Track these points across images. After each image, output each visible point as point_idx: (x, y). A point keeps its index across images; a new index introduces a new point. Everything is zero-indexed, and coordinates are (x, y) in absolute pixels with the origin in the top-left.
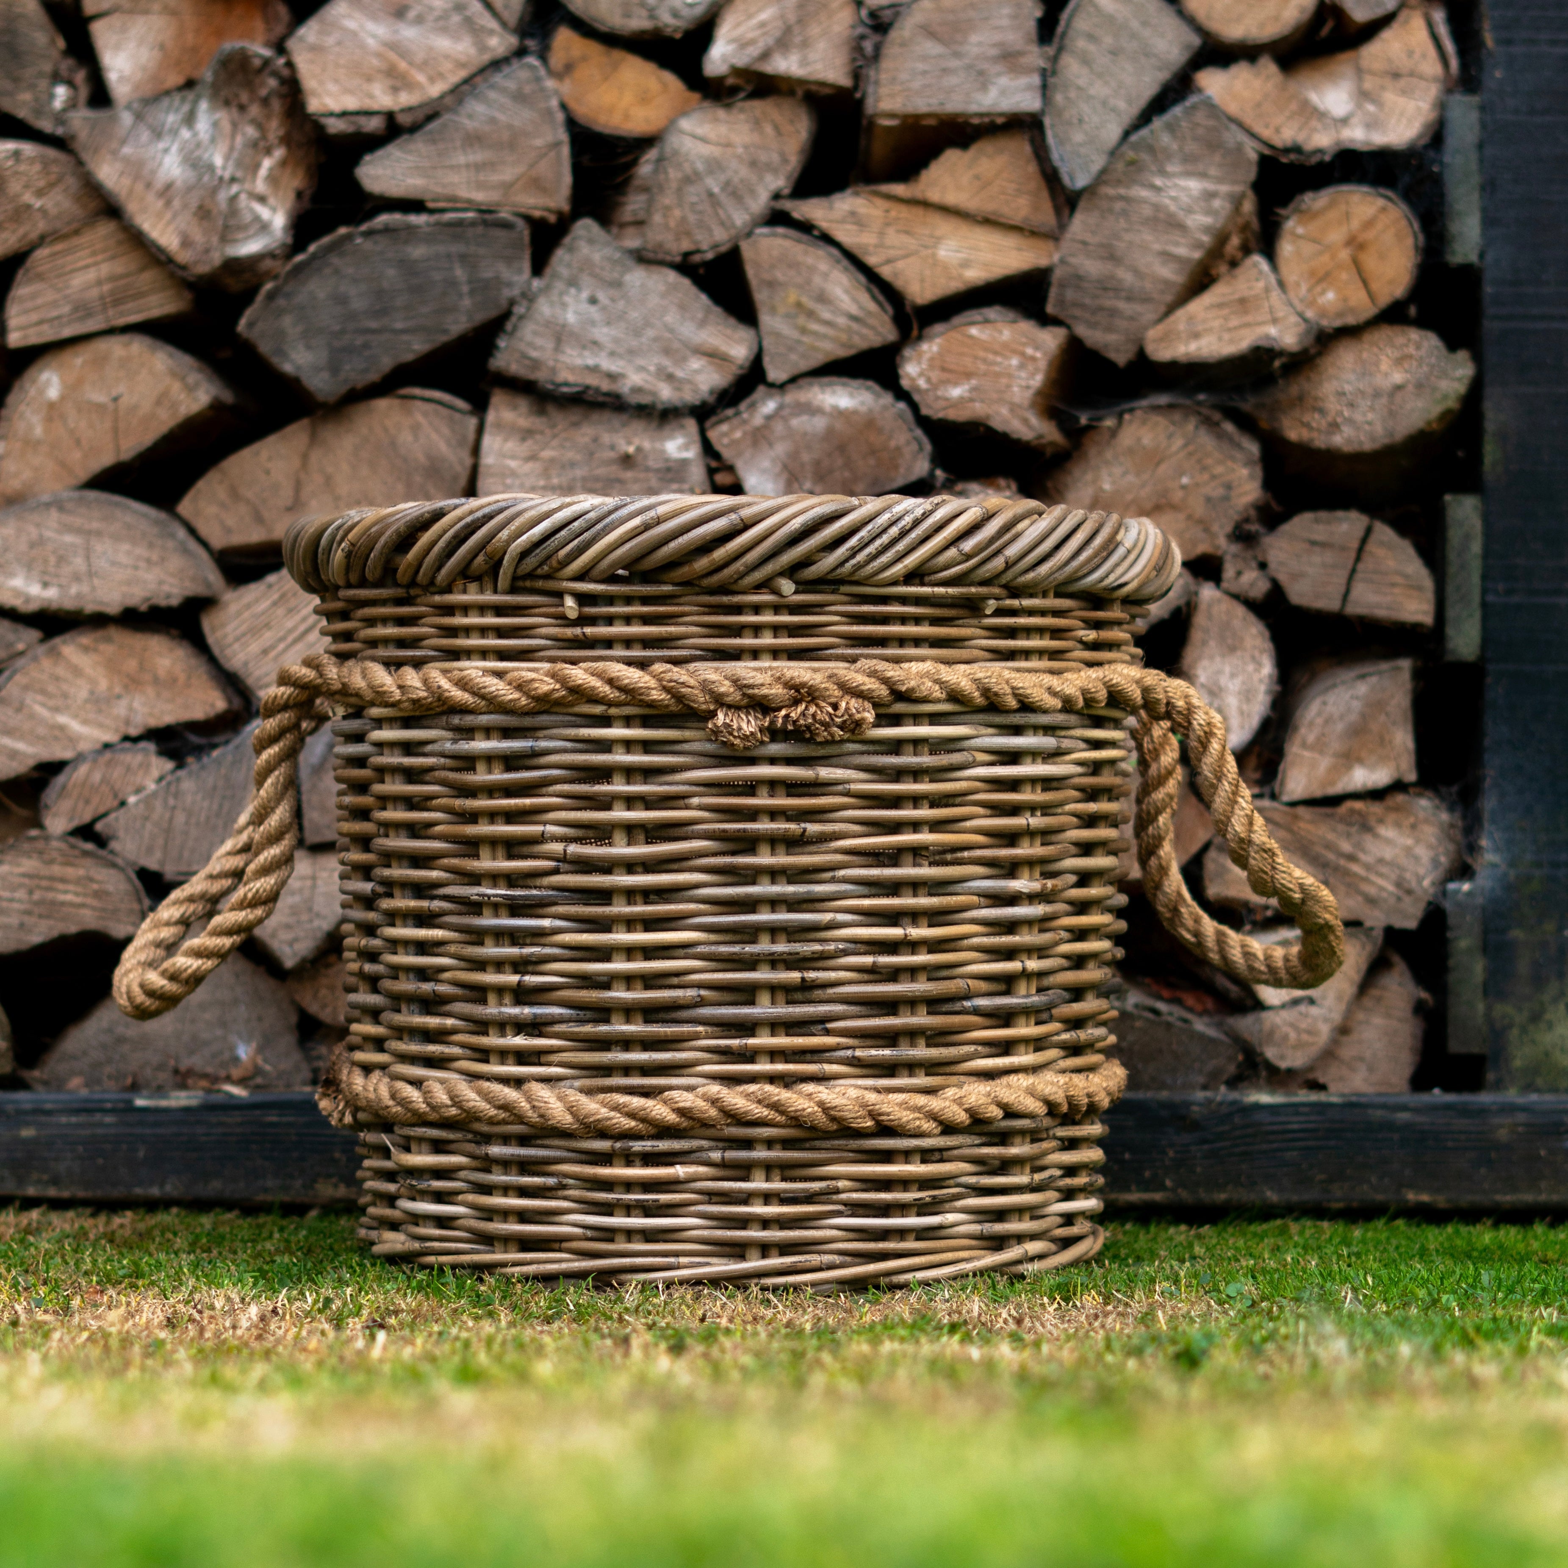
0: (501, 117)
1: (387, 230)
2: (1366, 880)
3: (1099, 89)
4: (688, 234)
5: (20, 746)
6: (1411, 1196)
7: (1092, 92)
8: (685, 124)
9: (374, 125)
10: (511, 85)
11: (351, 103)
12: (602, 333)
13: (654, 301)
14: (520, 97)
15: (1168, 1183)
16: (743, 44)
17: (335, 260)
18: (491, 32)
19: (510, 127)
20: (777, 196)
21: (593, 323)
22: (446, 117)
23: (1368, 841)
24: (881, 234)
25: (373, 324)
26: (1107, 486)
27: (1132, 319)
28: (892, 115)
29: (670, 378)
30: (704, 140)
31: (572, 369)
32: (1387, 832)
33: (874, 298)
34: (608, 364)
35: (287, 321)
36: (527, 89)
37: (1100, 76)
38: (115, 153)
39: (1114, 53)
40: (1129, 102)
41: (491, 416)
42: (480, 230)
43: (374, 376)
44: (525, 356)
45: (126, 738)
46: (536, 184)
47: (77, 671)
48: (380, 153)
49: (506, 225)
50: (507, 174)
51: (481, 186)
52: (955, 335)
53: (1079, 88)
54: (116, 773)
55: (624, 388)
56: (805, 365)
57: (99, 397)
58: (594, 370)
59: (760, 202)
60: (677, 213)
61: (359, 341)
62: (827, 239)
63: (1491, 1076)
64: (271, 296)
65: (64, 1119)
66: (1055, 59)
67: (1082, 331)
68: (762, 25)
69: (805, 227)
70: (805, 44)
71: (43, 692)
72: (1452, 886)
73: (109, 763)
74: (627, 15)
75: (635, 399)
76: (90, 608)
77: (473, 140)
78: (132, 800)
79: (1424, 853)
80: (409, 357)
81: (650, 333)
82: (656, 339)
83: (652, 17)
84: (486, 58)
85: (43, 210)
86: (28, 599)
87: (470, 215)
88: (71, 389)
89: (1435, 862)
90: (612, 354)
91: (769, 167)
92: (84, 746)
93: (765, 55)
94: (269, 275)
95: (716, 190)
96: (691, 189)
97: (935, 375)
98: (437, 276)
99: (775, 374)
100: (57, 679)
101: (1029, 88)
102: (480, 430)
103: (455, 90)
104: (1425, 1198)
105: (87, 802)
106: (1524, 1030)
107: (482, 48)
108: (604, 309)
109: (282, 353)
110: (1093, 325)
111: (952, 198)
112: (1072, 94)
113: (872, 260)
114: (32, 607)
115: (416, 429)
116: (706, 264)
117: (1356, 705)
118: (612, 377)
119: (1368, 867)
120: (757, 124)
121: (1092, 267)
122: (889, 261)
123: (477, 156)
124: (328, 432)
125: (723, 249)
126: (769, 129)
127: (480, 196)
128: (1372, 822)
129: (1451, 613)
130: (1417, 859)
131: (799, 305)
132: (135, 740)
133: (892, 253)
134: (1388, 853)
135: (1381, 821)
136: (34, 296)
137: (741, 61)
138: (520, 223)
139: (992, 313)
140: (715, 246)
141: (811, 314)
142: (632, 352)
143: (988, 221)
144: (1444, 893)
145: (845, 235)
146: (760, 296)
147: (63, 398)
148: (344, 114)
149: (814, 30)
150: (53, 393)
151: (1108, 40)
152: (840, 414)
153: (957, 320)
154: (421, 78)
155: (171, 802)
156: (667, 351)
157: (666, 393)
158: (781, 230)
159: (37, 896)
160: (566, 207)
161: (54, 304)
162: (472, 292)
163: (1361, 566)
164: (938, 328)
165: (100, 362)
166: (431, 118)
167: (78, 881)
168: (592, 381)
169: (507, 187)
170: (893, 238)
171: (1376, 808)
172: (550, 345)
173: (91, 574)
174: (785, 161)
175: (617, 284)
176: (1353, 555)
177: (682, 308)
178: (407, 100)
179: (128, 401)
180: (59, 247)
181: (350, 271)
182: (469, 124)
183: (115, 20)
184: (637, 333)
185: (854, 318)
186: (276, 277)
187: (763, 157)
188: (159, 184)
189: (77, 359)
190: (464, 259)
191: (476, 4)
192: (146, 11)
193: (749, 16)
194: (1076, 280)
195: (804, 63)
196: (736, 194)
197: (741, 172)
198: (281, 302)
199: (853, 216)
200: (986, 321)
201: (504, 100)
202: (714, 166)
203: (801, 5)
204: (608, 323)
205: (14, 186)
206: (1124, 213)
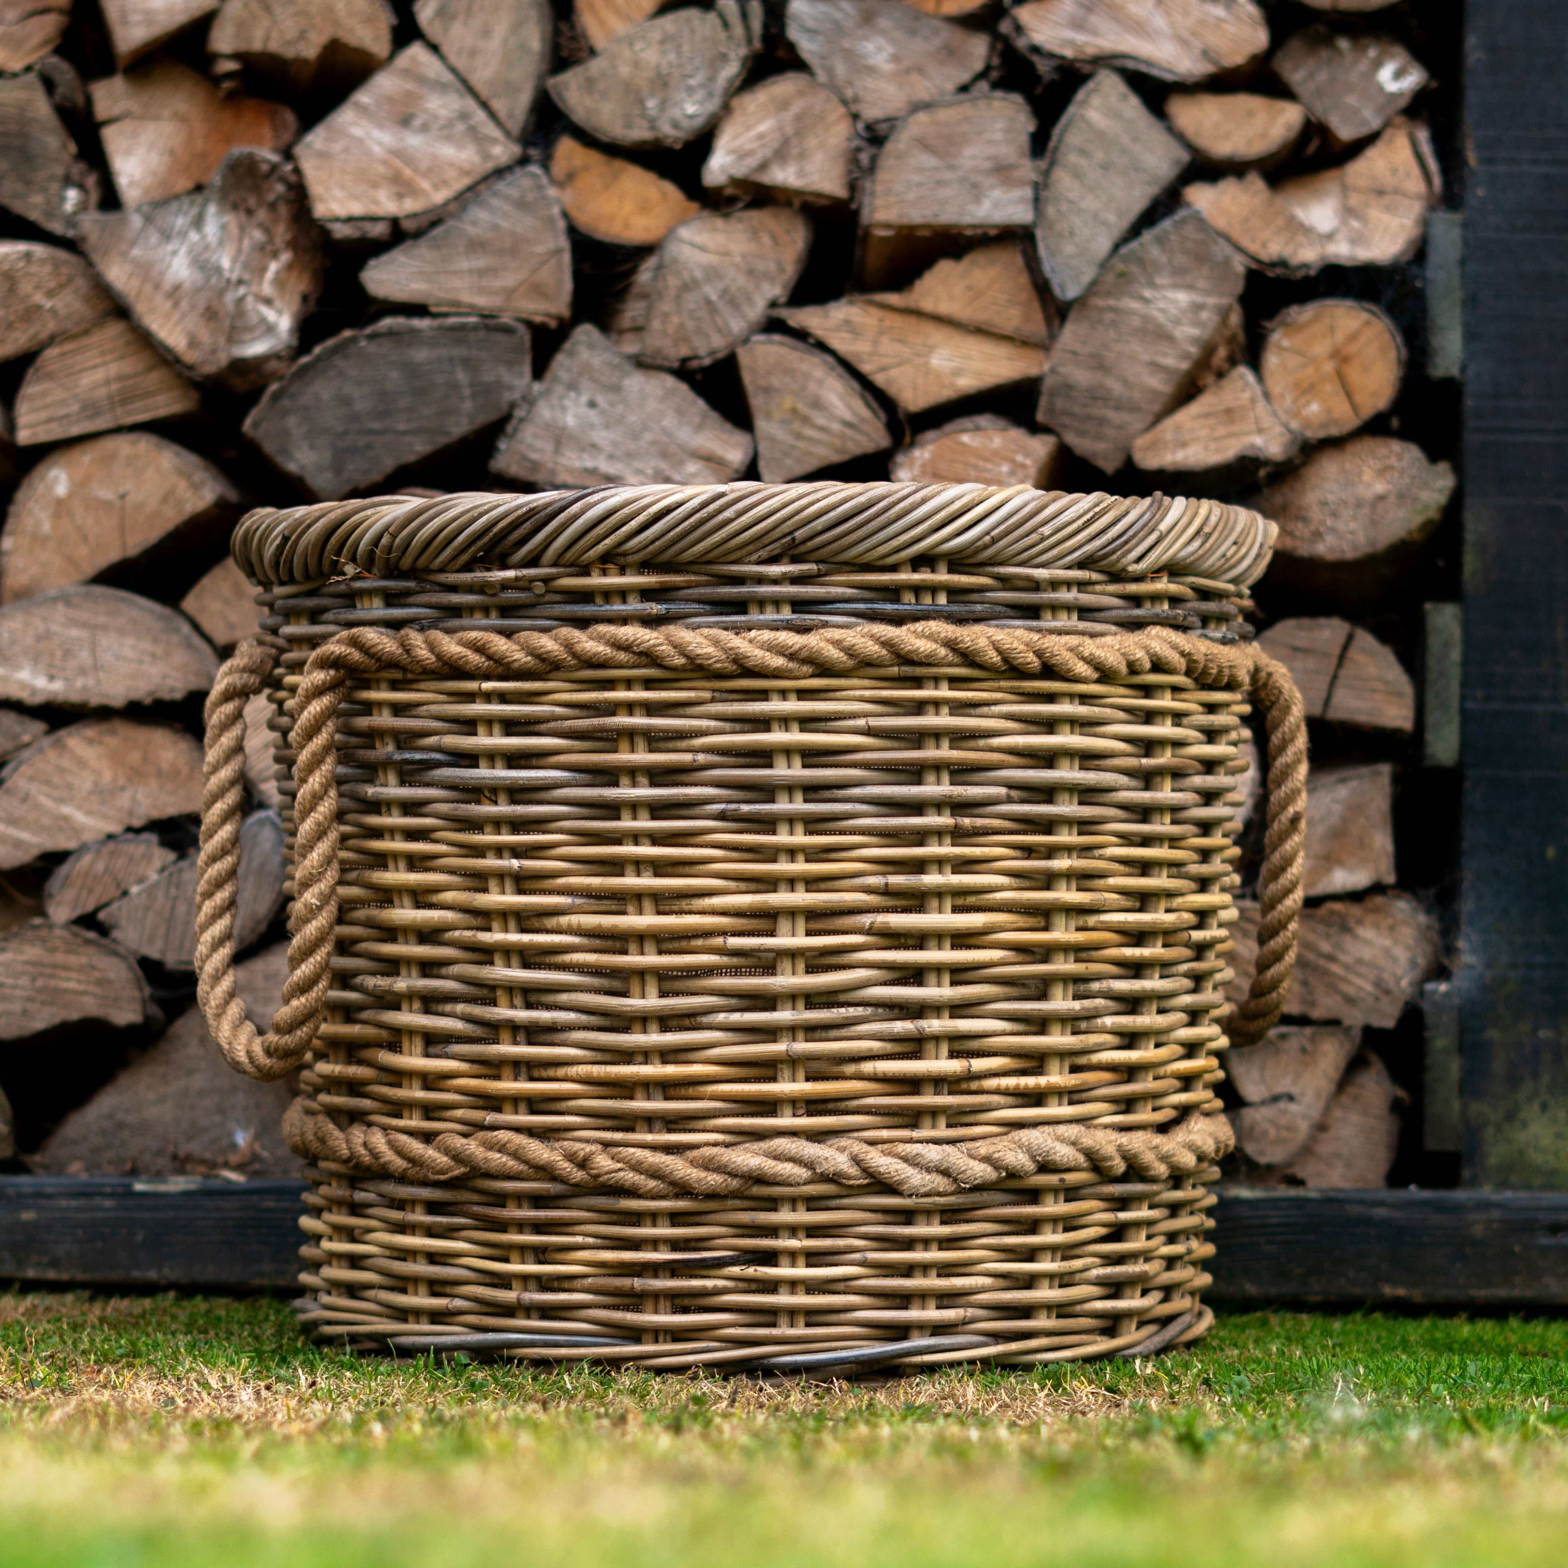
0: (504, 224)
1: (391, 333)
2: (1345, 980)
3: (1090, 203)
4: (686, 340)
5: (25, 836)
6: (1388, 1291)
7: (1084, 205)
8: (685, 232)
9: (379, 230)
10: (514, 193)
11: (357, 208)
12: (601, 437)
13: (652, 405)
14: (522, 205)
16: (742, 155)
17: (339, 362)
18: (495, 141)
19: (512, 234)
20: (773, 304)
21: (592, 426)
22: (450, 223)
23: (1347, 940)
24: (875, 342)
25: (376, 425)
27: (1120, 427)
28: (887, 226)
30: (702, 248)
31: (572, 471)
32: (1366, 932)
33: (868, 405)
34: (606, 467)
35: (292, 422)
36: (530, 197)
37: (1091, 189)
38: (124, 255)
39: (1106, 167)
40: (1119, 215)
42: (482, 334)
43: (377, 477)
44: (525, 458)
45: (130, 829)
46: (538, 290)
47: (82, 763)
48: (385, 258)
49: (507, 330)
50: (509, 280)
51: (482, 291)
52: (947, 442)
53: (1070, 202)
54: (120, 863)
56: (799, 470)
57: (106, 494)
58: (592, 471)
59: (757, 310)
60: (675, 319)
61: (362, 441)
62: (822, 347)
63: (1466, 1173)
64: (277, 397)
65: (64, 1203)
66: (1047, 173)
67: (1071, 439)
68: (761, 136)
69: (801, 335)
70: (803, 156)
71: (48, 783)
72: (1430, 987)
73: (112, 854)
74: (628, 125)
76: (95, 700)
77: (476, 246)
78: (135, 890)
79: (1402, 954)
80: (411, 458)
81: (648, 436)
82: (653, 443)
83: (653, 128)
84: (490, 166)
85: (53, 311)
86: (34, 691)
87: (472, 320)
88: (79, 487)
89: (1413, 963)
90: (611, 457)
91: (767, 276)
92: (87, 837)
93: (763, 166)
94: (275, 376)
95: (714, 298)
96: (690, 296)
98: (439, 379)
100: (62, 770)
101: (1021, 200)
103: (460, 197)
104: (1401, 1292)
105: (90, 891)
106: (1499, 1128)
107: (486, 156)
108: (603, 412)
109: (286, 452)
110: (1082, 433)
111: (945, 308)
112: (1064, 207)
113: (866, 368)
114: (38, 699)
116: (704, 370)
117: (1337, 808)
119: (1347, 967)
120: (755, 234)
121: (1081, 376)
122: (883, 369)
123: (480, 262)
125: (721, 355)
126: (766, 240)
127: (482, 301)
128: (1352, 923)
129: (1431, 719)
130: (1395, 960)
131: (794, 411)
132: (137, 831)
133: (885, 361)
134: (1367, 954)
135: (1360, 922)
136: (44, 394)
137: (740, 171)
138: (522, 329)
139: (983, 420)
140: (712, 353)
141: (806, 420)
142: (630, 456)
143: (980, 331)
144: (1422, 993)
145: (840, 343)
146: (756, 402)
147: (71, 495)
148: (350, 220)
149: (812, 142)
150: (61, 489)
151: (1099, 155)
153: (949, 427)
154: (425, 185)
155: (173, 891)
156: (664, 455)
158: (777, 337)
159: (40, 983)
160: (566, 313)
161: (63, 402)
162: (474, 395)
163: (1343, 673)
164: (930, 435)
165: (108, 460)
166: (435, 224)
167: (80, 969)
169: (509, 293)
170: (887, 346)
171: (1354, 910)
172: (549, 447)
173: (96, 667)
174: (781, 270)
175: (616, 389)
176: (1334, 661)
177: (680, 412)
178: (410, 205)
179: (131, 499)
180: (68, 347)
181: (354, 373)
182: (473, 231)
183: (125, 126)
184: (635, 436)
185: (848, 424)
186: (281, 378)
187: (760, 266)
188: (167, 285)
189: (86, 457)
190: (466, 362)
191: (480, 115)
192: (156, 118)
193: (748, 128)
194: (1068, 388)
195: (801, 173)
196: (733, 302)
197: (738, 281)
198: (286, 402)
199: (848, 325)
200: (978, 429)
201: (507, 207)
202: (712, 274)
203: (799, 118)
204: (607, 427)
205: (25, 287)
206: (1114, 324)
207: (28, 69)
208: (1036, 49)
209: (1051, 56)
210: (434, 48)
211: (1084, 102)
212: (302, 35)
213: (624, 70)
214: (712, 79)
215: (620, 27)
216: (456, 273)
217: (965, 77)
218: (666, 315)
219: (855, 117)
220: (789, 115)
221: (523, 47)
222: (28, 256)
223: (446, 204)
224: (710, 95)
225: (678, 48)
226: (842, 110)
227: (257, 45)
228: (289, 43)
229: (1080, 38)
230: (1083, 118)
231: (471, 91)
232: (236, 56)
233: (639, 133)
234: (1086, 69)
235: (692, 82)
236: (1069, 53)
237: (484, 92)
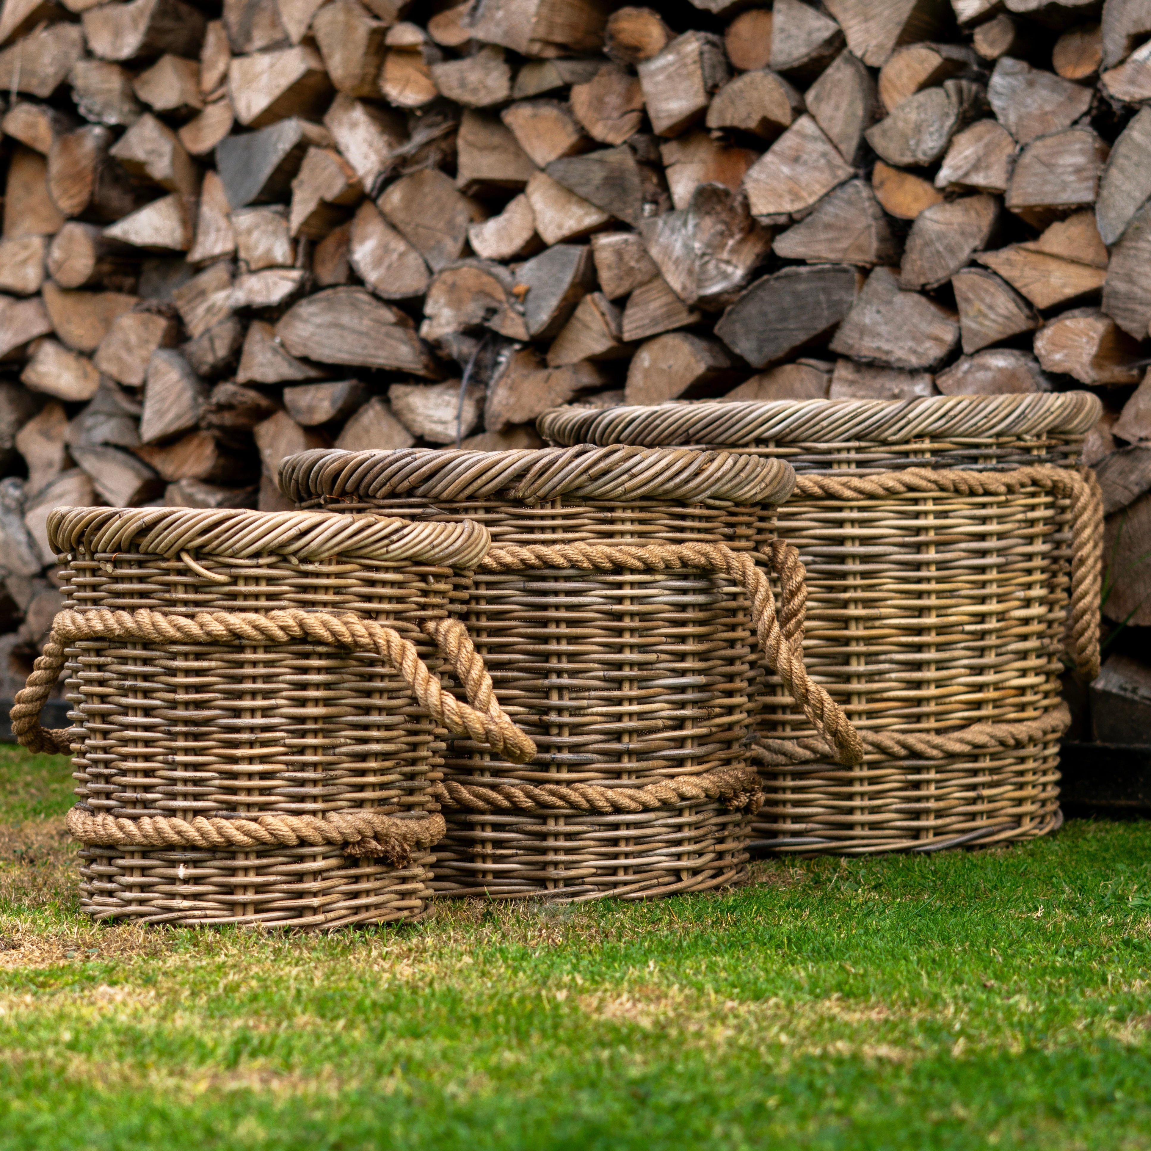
0: (842, 214)
1: (787, 276)
3: (1127, 187)
4: (924, 274)
7: (1124, 188)
8: (928, 214)
9: (782, 220)
10: (845, 196)
11: (772, 209)
12: (883, 329)
13: (907, 311)
14: (850, 202)
15: (1140, 796)
16: (956, 168)
17: (761, 293)
18: (839, 167)
19: (845, 219)
20: (975, 251)
21: (878, 324)
22: (815, 215)
24: (1022, 271)
25: (779, 326)
26: (1142, 406)
27: (1143, 314)
28: (1018, 207)
29: (915, 352)
30: (937, 222)
31: (869, 349)
33: (1017, 306)
34: (886, 346)
35: (737, 326)
36: (853, 197)
37: (1128, 178)
38: (657, 241)
39: (1137, 165)
40: (1142, 193)
41: (836, 374)
42: (832, 274)
43: (780, 354)
44: (845, 343)
46: (860, 249)
48: (784, 235)
49: (845, 271)
50: (844, 244)
51: (833, 250)
52: (1059, 325)
53: (1117, 187)
55: (892, 359)
56: (983, 343)
57: (664, 366)
58: (878, 349)
59: (965, 254)
60: (919, 263)
61: (772, 335)
62: (995, 273)
64: (730, 313)
66: (1106, 170)
67: (1120, 322)
68: (966, 157)
69: (985, 267)
70: (988, 167)
74: (902, 155)
75: (896, 365)
77: (828, 227)
80: (797, 343)
81: (906, 328)
82: (909, 331)
83: (914, 155)
84: (836, 182)
85: (639, 270)
87: (827, 266)
88: (654, 361)
90: (887, 340)
91: (972, 235)
93: (966, 174)
94: (727, 303)
95: (941, 249)
96: (927, 250)
97: (1050, 347)
98: (811, 299)
99: (967, 348)
101: (1087, 188)
102: (830, 381)
103: (821, 200)
107: (835, 176)
108: (884, 316)
109: (734, 342)
110: (1124, 318)
111: (1055, 249)
112: (1113, 190)
113: (1017, 285)
115: (802, 380)
116: (935, 290)
118: (888, 353)
120: (967, 210)
121: (1121, 286)
122: (1026, 285)
123: (830, 235)
124: (766, 383)
125: (943, 281)
126: (973, 214)
127: (832, 256)
131: (980, 311)
133: (1027, 281)
136: (634, 314)
137: (953, 179)
138: (853, 269)
139: (1076, 312)
140: (938, 281)
141: (985, 316)
142: (897, 339)
143: (1074, 261)
145: (1004, 271)
146: (962, 305)
147: (651, 366)
148: (769, 215)
149: (993, 159)
150: (647, 363)
151: (1135, 158)
152: (1000, 370)
153: (1062, 316)
154: (804, 194)
156: (914, 338)
157: (914, 361)
158: (973, 270)
160: (874, 260)
161: (642, 318)
162: (829, 307)
164: (1053, 321)
165: (664, 347)
166: (810, 214)
168: (877, 355)
169: (845, 250)
170: (1028, 272)
172: (857, 335)
174: (980, 230)
175: (890, 303)
177: (921, 315)
178: (798, 206)
179: (675, 368)
180: (644, 289)
181: (767, 298)
182: (826, 219)
183: (677, 168)
184: (900, 328)
185: (1007, 318)
186: (732, 303)
187: (968, 230)
188: (674, 258)
189: (655, 346)
190: (824, 290)
191: (833, 153)
192: (692, 162)
193: (960, 153)
194: (1115, 294)
195: (986, 177)
196: (951, 250)
197: (955, 237)
198: (734, 316)
199: (1009, 262)
200: (1074, 317)
201: (843, 204)
202: (941, 236)
203: (987, 145)
204: (886, 323)
205: (626, 257)
206: (1136, 256)
207: (625, 142)
208: (1112, 97)
209: (1119, 100)
210: (813, 118)
211: (1132, 128)
212: (749, 116)
213: (901, 125)
214: (942, 127)
215: (900, 100)
216: (820, 241)
217: (1076, 115)
218: (914, 261)
219: (1017, 142)
220: (981, 144)
221: (854, 114)
222: (626, 241)
223: (814, 204)
224: (941, 136)
225: (925, 111)
226: (1010, 139)
227: (728, 123)
228: (744, 120)
229: (1132, 89)
230: (1130, 136)
231: (830, 141)
232: (721, 129)
233: (907, 159)
234: (1137, 106)
235: (932, 129)
236: (1127, 99)
237: (836, 140)
